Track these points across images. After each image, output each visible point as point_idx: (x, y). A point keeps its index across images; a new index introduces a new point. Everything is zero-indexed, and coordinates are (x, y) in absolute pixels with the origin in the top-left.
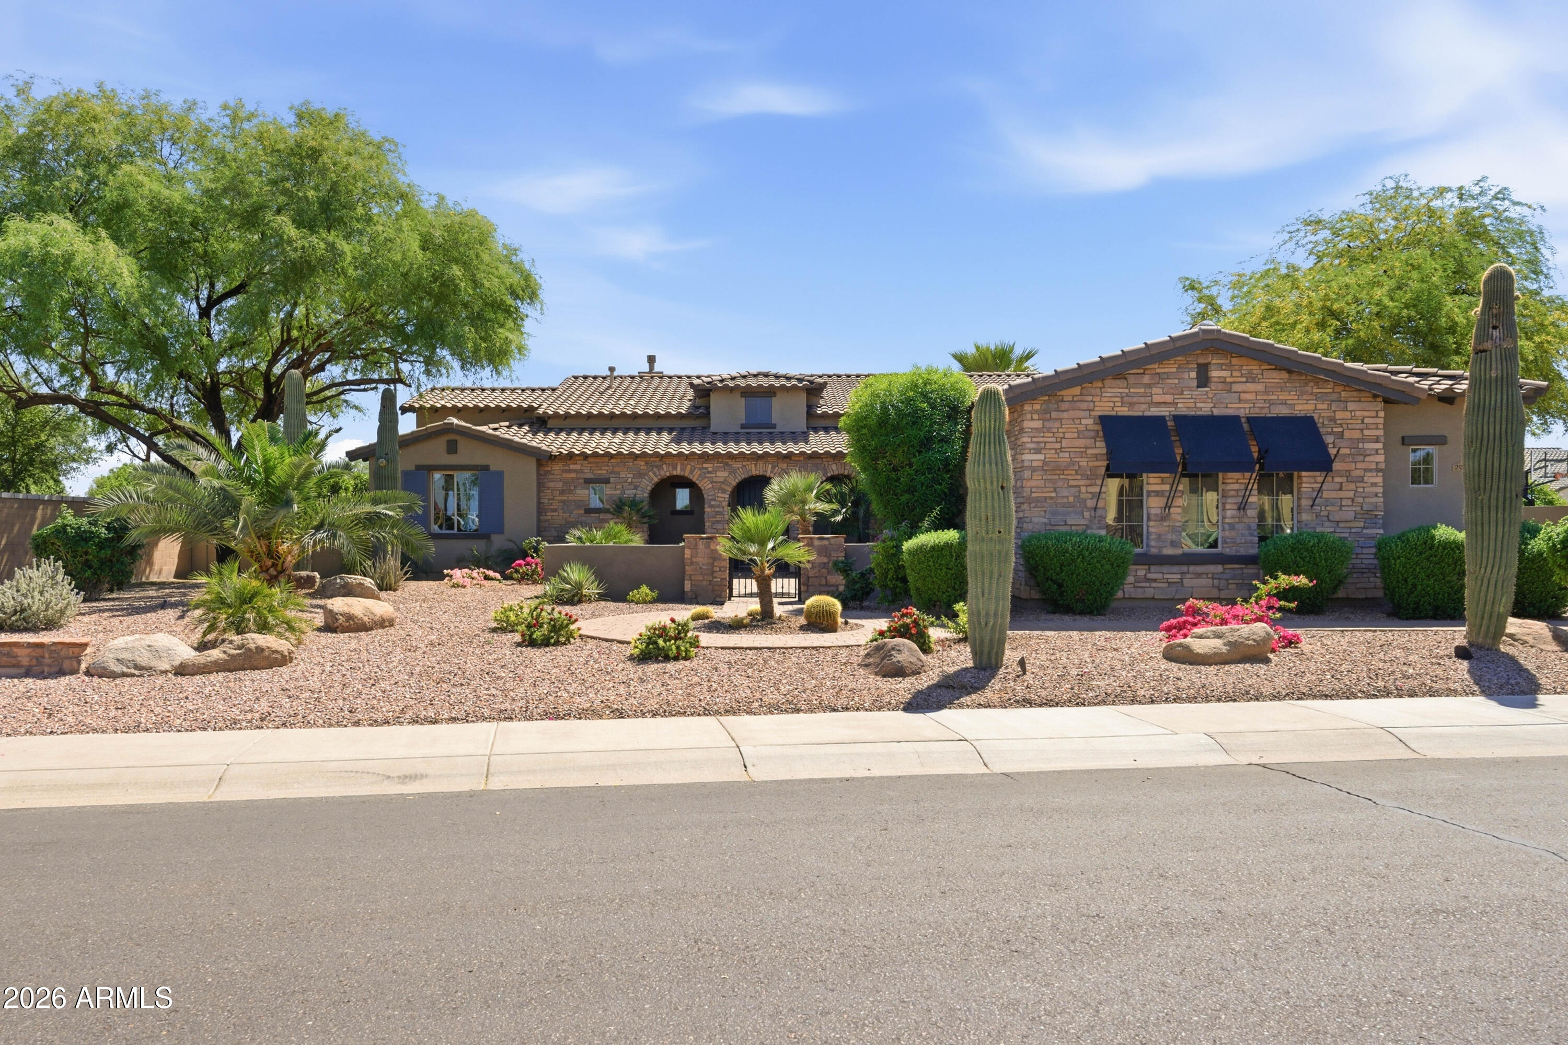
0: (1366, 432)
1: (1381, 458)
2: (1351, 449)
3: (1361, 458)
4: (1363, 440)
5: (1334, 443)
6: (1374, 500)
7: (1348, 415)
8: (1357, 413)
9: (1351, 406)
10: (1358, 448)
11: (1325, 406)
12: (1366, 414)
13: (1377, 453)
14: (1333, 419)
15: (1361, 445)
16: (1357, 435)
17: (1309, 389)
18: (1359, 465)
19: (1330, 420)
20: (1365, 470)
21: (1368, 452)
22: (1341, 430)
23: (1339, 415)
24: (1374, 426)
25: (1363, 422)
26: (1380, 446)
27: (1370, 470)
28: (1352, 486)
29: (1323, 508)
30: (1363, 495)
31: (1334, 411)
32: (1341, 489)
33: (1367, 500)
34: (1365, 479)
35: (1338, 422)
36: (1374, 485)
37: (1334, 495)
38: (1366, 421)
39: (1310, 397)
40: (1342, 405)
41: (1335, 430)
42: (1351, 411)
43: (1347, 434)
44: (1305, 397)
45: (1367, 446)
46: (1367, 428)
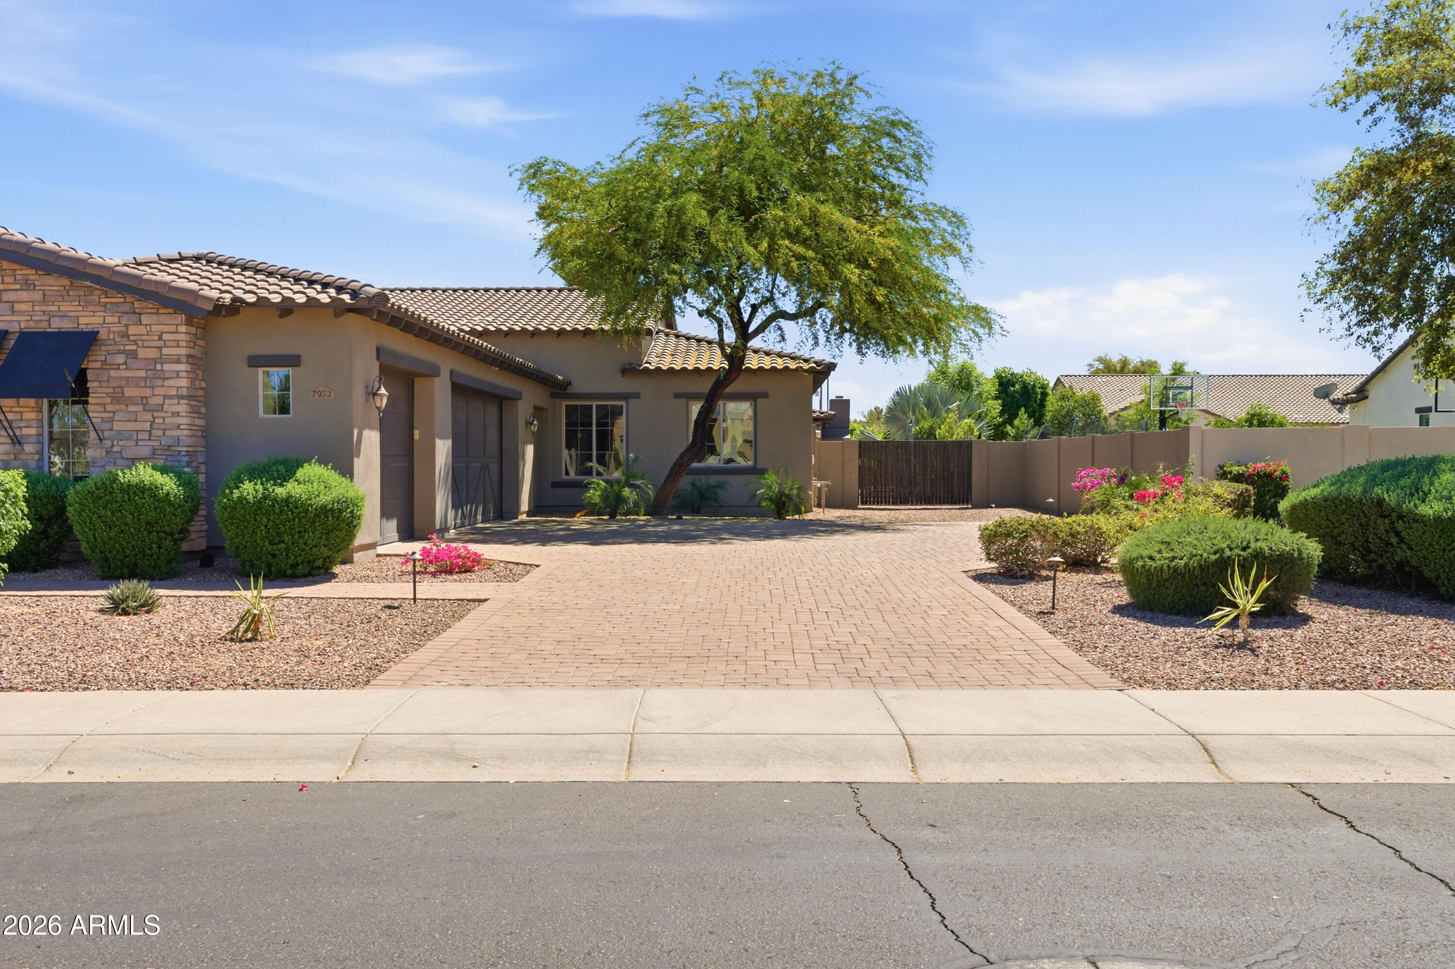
0: (165, 351)
1: (183, 382)
2: (147, 370)
3: (159, 382)
4: (162, 360)
5: (125, 363)
6: (177, 433)
7: (142, 330)
8: (154, 328)
9: (145, 319)
10: (155, 369)
11: (116, 319)
12: (165, 328)
13: (178, 376)
14: (126, 335)
15: (159, 367)
16: (153, 354)
17: (94, 298)
18: (157, 391)
19: (122, 337)
20: (165, 397)
21: (167, 375)
22: (134, 347)
23: (132, 330)
24: (174, 344)
25: (160, 338)
26: (183, 367)
27: (171, 397)
28: (148, 416)
29: (115, 443)
30: (163, 427)
31: (127, 326)
32: (136, 421)
33: (168, 433)
34: (165, 407)
35: (131, 338)
36: (176, 414)
37: (130, 426)
38: (165, 337)
39: (97, 308)
40: (134, 318)
41: (127, 348)
42: (146, 325)
43: (142, 353)
44: (91, 308)
45: (166, 367)
46: (165, 346)
